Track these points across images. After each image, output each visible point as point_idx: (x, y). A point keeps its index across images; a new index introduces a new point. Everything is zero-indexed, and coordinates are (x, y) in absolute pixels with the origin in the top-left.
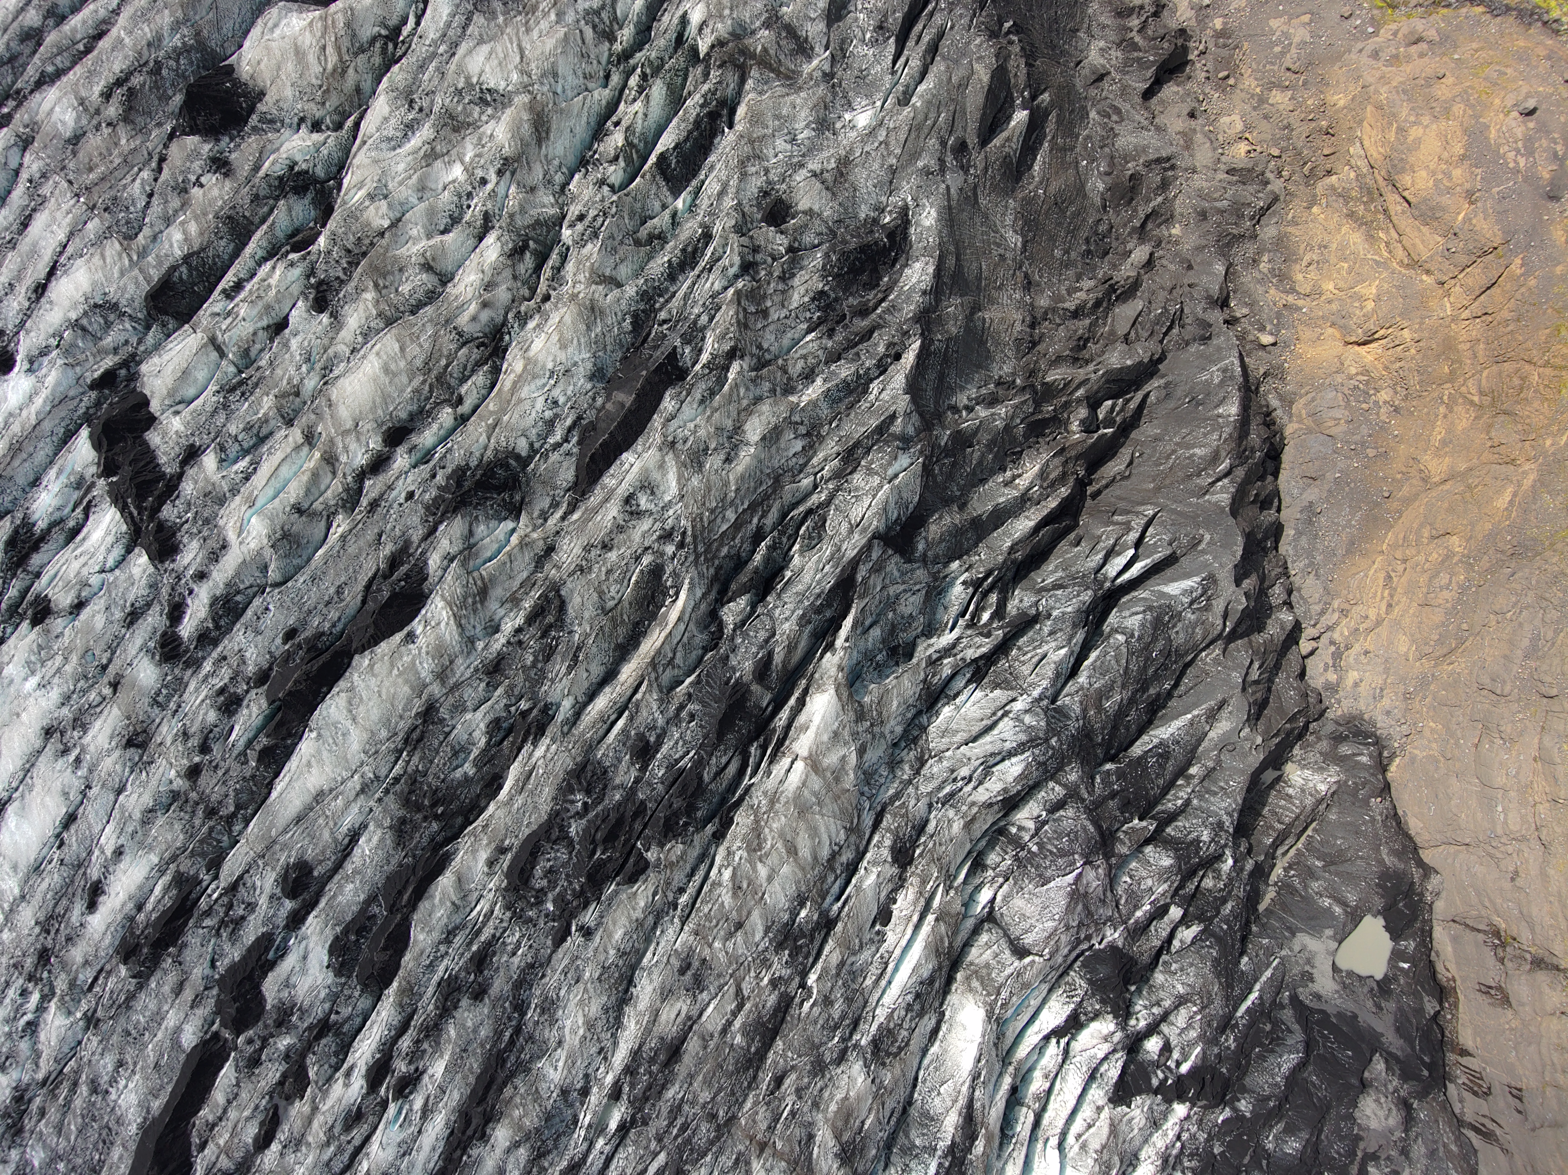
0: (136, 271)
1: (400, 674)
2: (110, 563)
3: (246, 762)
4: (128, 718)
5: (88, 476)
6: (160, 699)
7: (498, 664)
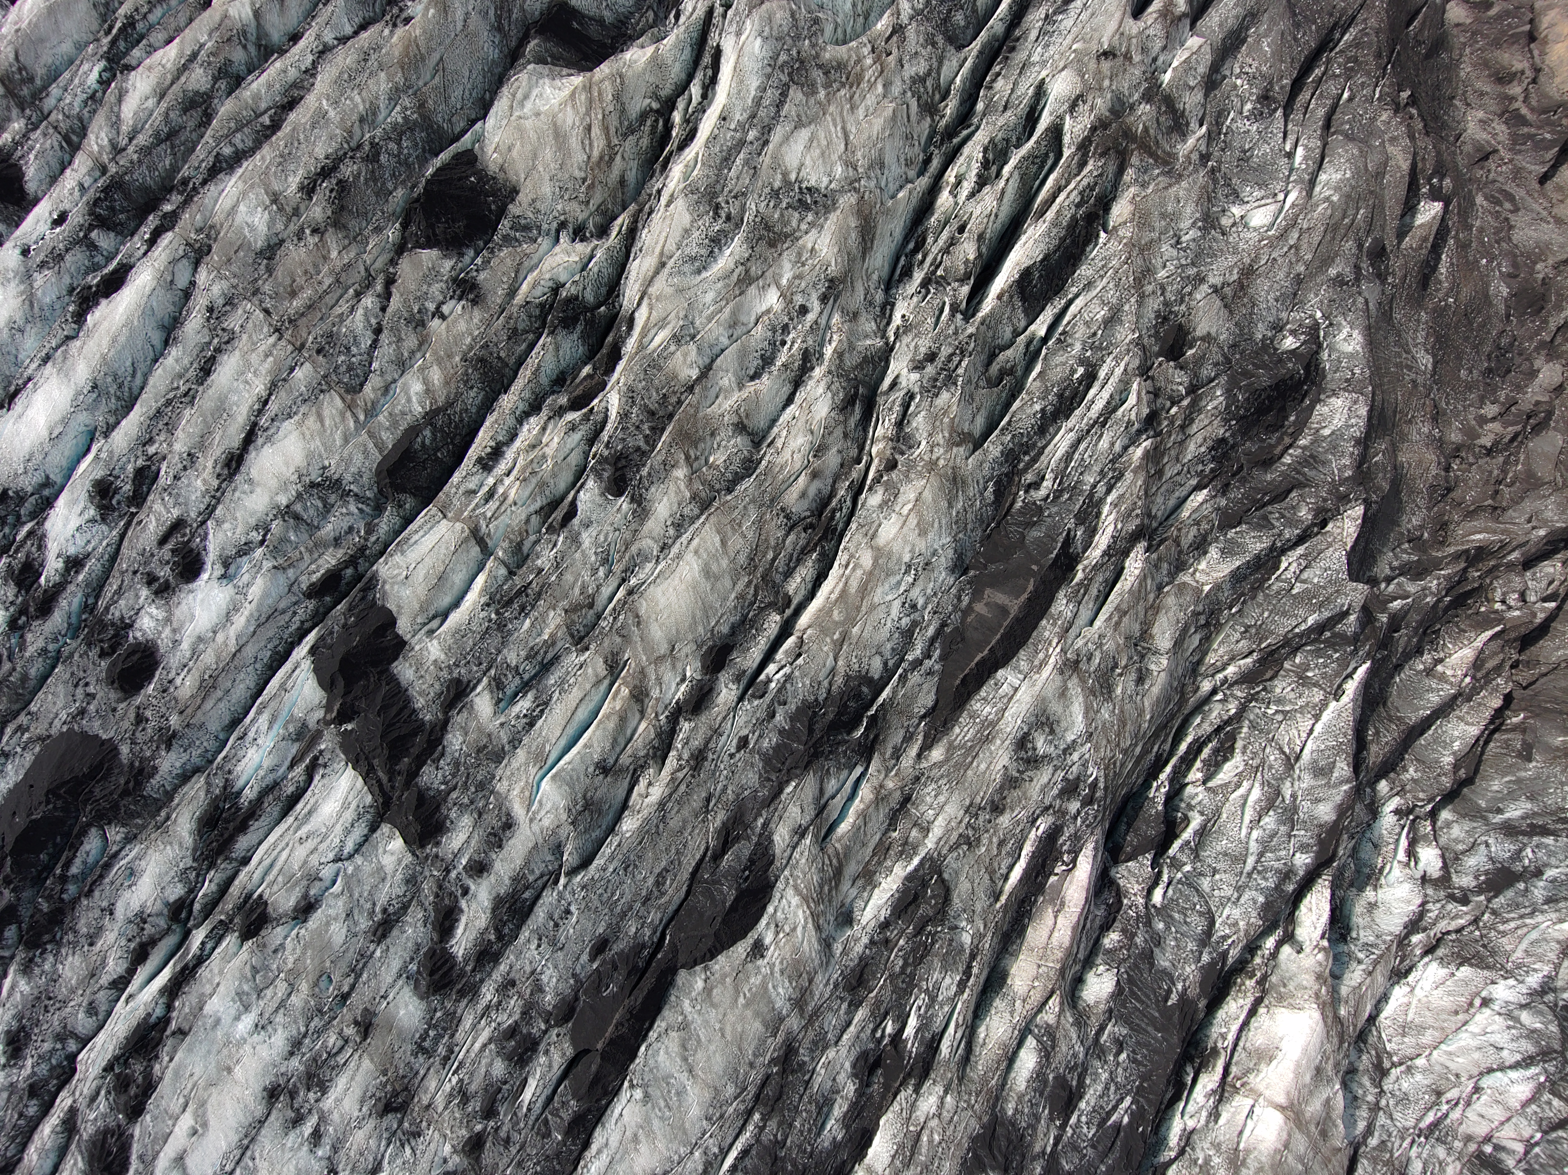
0: (364, 436)
1: (747, 1005)
2: (349, 847)
3: (547, 1135)
4: (384, 1073)
5: (312, 724)
6: (426, 1044)
7: (861, 975)
